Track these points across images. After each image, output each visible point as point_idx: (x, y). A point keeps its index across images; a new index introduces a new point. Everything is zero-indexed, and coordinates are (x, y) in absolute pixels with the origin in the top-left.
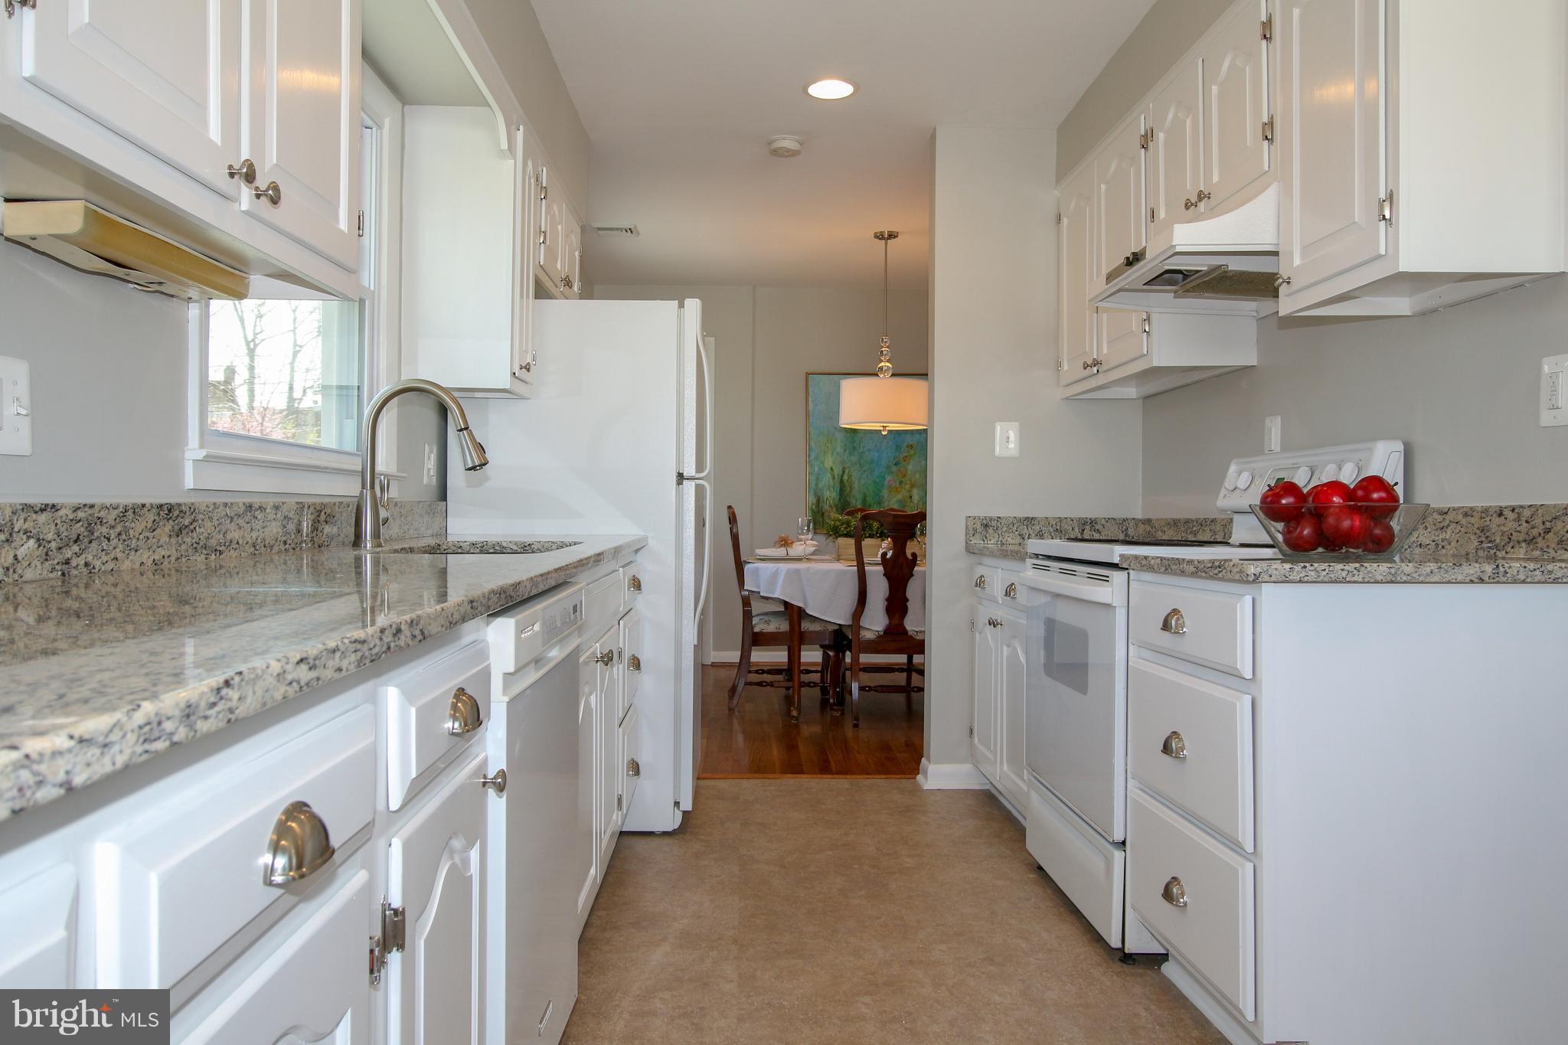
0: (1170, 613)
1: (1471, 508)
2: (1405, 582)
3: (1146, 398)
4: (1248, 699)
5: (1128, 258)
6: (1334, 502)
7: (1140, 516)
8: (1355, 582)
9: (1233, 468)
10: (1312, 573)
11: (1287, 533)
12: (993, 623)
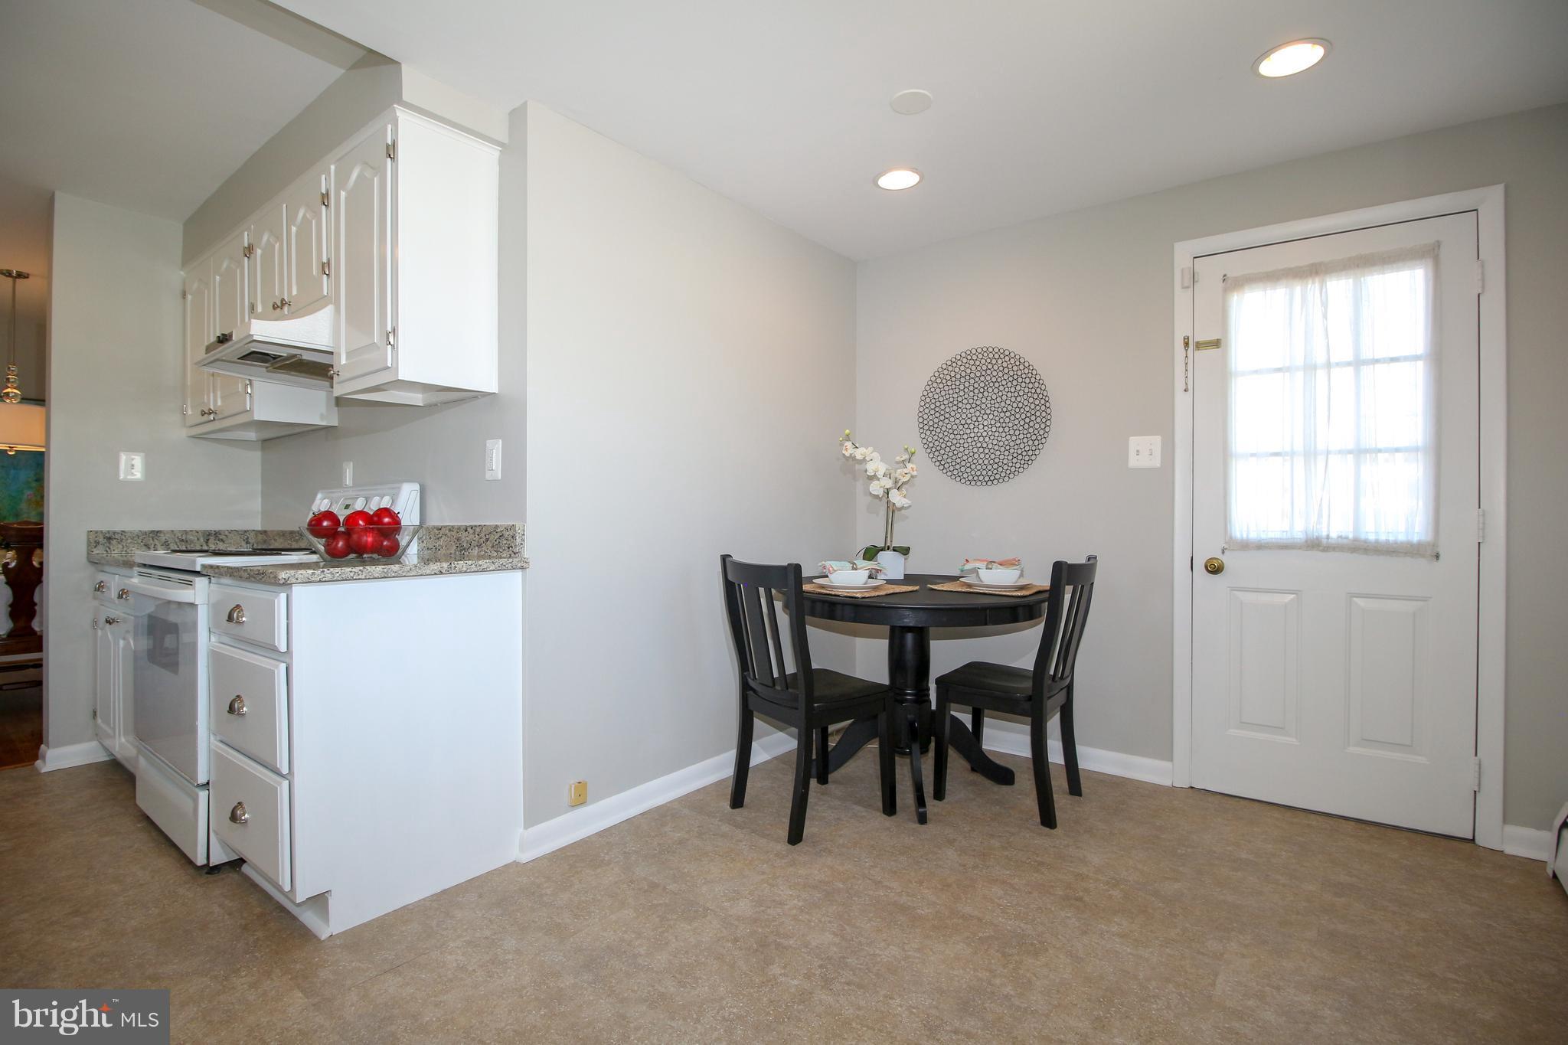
0: (233, 609)
1: (453, 526)
2: (394, 577)
3: (265, 441)
4: (283, 666)
5: (219, 337)
6: (360, 525)
7: (260, 529)
8: (359, 579)
9: (319, 496)
10: (329, 575)
11: (326, 546)
12: (109, 622)
